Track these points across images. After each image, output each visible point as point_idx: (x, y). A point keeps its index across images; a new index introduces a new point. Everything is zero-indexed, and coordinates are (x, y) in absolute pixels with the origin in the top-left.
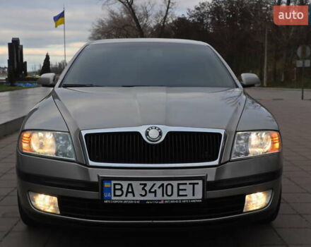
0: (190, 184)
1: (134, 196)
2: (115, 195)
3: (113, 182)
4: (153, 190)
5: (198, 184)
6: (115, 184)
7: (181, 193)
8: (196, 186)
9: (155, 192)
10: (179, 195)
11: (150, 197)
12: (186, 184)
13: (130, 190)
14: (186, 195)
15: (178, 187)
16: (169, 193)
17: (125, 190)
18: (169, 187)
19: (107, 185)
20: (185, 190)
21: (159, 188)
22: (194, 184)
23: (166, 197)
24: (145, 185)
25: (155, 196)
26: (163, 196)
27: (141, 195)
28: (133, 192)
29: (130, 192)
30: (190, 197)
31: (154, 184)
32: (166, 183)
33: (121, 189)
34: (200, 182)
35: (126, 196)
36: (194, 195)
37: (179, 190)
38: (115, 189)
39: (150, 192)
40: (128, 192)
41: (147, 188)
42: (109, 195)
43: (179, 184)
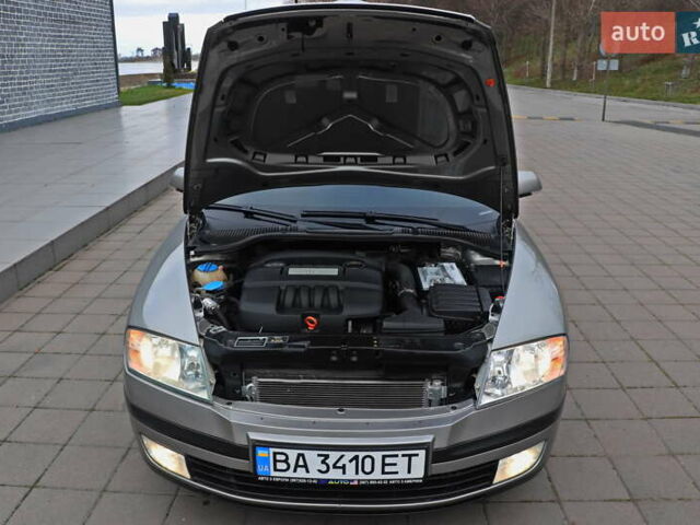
0: (403, 456)
1: (308, 471)
2: (276, 470)
3: (272, 450)
4: (339, 464)
5: (417, 455)
6: (275, 454)
7: (387, 469)
8: (413, 458)
9: (344, 467)
10: (383, 473)
11: (335, 474)
12: (397, 456)
13: (301, 463)
14: (397, 473)
15: (383, 460)
16: (367, 469)
17: (292, 462)
18: (368, 461)
19: (261, 453)
20: (395, 464)
21: (351, 461)
22: (410, 456)
23: (362, 476)
24: (327, 457)
25: (344, 473)
26: (357, 473)
27: (320, 471)
28: (305, 466)
29: (301, 466)
30: (403, 475)
31: (342, 456)
32: (361, 454)
33: (286, 461)
34: (422, 453)
35: (295, 471)
36: (409, 472)
37: (384, 465)
38: (275, 461)
39: (335, 466)
40: (297, 466)
41: (330, 462)
42: (266, 469)
43: (384, 457)
